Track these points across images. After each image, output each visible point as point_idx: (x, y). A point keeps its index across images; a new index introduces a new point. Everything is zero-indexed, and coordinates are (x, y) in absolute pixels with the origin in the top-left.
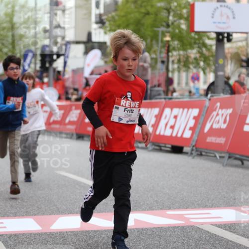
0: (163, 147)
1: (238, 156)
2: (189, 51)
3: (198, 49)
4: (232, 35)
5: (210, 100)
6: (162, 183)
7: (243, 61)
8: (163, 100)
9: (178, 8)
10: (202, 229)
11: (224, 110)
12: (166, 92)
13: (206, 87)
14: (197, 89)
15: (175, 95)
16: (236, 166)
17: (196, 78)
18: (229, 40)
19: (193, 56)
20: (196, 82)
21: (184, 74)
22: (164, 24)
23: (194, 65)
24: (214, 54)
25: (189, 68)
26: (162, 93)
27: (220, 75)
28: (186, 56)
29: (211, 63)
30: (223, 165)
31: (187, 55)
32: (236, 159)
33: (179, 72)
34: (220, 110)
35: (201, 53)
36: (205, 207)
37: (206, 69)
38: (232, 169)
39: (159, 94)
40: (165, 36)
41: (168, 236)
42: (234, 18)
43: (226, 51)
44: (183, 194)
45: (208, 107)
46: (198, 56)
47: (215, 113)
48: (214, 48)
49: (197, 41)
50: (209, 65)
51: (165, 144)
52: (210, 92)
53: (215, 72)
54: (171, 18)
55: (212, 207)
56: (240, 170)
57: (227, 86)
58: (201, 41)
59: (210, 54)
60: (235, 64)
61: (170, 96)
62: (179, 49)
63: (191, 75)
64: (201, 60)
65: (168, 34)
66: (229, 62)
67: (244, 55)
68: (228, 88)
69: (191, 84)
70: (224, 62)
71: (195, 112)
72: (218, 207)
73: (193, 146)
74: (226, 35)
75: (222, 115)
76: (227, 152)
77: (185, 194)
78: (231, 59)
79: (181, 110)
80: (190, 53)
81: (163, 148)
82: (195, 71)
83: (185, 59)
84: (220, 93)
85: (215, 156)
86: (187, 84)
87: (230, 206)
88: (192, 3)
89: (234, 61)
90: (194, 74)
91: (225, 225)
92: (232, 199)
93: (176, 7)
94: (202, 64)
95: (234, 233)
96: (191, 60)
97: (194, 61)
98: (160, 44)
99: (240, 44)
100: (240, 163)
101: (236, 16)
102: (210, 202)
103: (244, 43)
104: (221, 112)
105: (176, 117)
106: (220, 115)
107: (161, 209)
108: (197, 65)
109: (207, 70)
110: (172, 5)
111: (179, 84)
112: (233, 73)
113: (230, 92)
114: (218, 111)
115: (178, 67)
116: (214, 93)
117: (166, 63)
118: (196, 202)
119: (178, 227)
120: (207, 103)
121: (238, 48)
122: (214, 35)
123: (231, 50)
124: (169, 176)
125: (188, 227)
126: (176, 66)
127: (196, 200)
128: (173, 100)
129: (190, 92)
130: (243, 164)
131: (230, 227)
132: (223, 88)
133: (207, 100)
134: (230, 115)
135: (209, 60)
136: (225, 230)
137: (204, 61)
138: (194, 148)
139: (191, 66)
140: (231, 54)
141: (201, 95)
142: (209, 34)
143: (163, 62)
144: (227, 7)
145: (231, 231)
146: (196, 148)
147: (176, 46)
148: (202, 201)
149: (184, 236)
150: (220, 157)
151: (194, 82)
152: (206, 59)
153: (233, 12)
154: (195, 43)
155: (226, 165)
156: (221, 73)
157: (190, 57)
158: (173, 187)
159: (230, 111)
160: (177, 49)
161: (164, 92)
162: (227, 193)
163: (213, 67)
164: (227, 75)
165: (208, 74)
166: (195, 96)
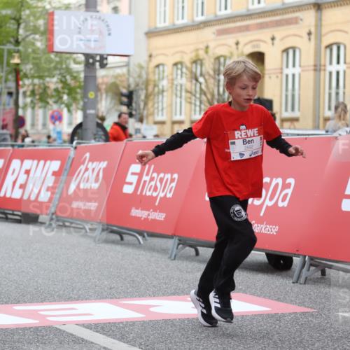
0: (10, 214)
1: (115, 228)
2: (48, 79)
3: (60, 77)
4: (106, 59)
5: (76, 148)
6: (8, 265)
7: (122, 95)
8: (10, 148)
9: (32, 18)
10: (64, 331)
11: (95, 163)
12: (15, 137)
13: (70, 130)
14: (59, 133)
15: (28, 140)
16: (113, 242)
17: (57, 118)
18: (103, 66)
19: (52, 86)
20: (57, 123)
21: (40, 112)
22: (12, 40)
23: (53, 100)
24: (82, 84)
25: (48, 103)
26: (8, 137)
27: (91, 114)
28: (42, 86)
29: (79, 96)
30: (95, 241)
31: (44, 84)
32: (112, 232)
33: (33, 108)
34: (90, 164)
35: (64, 82)
36: (70, 299)
37: (71, 105)
38: (108, 246)
39: (4, 140)
40: (13, 57)
41: (14, 342)
42: (109, 34)
43: (100, 81)
44: (37, 282)
45: (73, 159)
46: (60, 86)
47: (83, 167)
48: (82, 75)
49: (59, 66)
50: (75, 99)
51: (13, 211)
52: (76, 138)
53: (84, 109)
54: (21, 31)
55: (77, 300)
56: (118, 248)
57: (99, 130)
58: (64, 66)
59: (78, 84)
60: (112, 99)
61: (19, 142)
62: (33, 77)
63: (49, 113)
64: (64, 93)
65: (16, 55)
66: (104, 96)
67: (124, 87)
68: (101, 133)
69: (51, 126)
70: (96, 96)
71: (55, 165)
72: (86, 299)
73: (53, 214)
74: (98, 58)
75: (93, 170)
76: (100, 223)
77: (40, 281)
78: (107, 92)
79: (36, 162)
80: (48, 82)
81: (9, 216)
82: (55, 107)
83: (41, 91)
84: (90, 139)
85: (84, 228)
86: (44, 125)
87: (103, 298)
88: (51, 11)
89: (110, 94)
90: (54, 112)
91: (96, 325)
92: (106, 289)
93: (28, 16)
94: (65, 97)
95: (109, 336)
96: (49, 92)
97: (54, 94)
98: (5, 68)
99: (119, 71)
100: (118, 237)
101: (112, 32)
102: (75, 292)
103: (125, 70)
104: (91, 166)
105: (27, 172)
106: (90, 170)
107: (6, 303)
108: (59, 100)
109: (73, 107)
110: (23, 13)
111: (33, 125)
112: (109, 111)
113: (103, 137)
114: (88, 164)
115: (32, 102)
116: (82, 139)
117: (14, 96)
118: (56, 292)
119: (30, 328)
120: (72, 153)
121: (116, 77)
122: (82, 58)
123: (106, 80)
124: (18, 255)
125: (44, 328)
126: (28, 100)
127: (56, 290)
128: (24, 148)
129: (49, 137)
130: (122, 239)
131: (102, 328)
132: (95, 132)
133: (72, 149)
134: (105, 170)
135: (76, 93)
136: (97, 332)
137: (69, 94)
138: (54, 217)
139: (51, 101)
140: (106, 84)
141: (65, 142)
142: (75, 56)
143: (10, 94)
144: (100, 18)
145: (104, 334)
146: (57, 217)
147: (28, 72)
148: (64, 291)
149: (38, 342)
150: (90, 229)
151: (54, 123)
152: (71, 92)
153: (108, 26)
154: (55, 68)
155: (99, 240)
156: (91, 112)
157: (48, 87)
158: (23, 272)
159: (104, 164)
160: (29, 76)
161: (11, 136)
162: (99, 280)
163: (81, 103)
164: (100, 115)
165: (74, 112)
166: (56, 143)
